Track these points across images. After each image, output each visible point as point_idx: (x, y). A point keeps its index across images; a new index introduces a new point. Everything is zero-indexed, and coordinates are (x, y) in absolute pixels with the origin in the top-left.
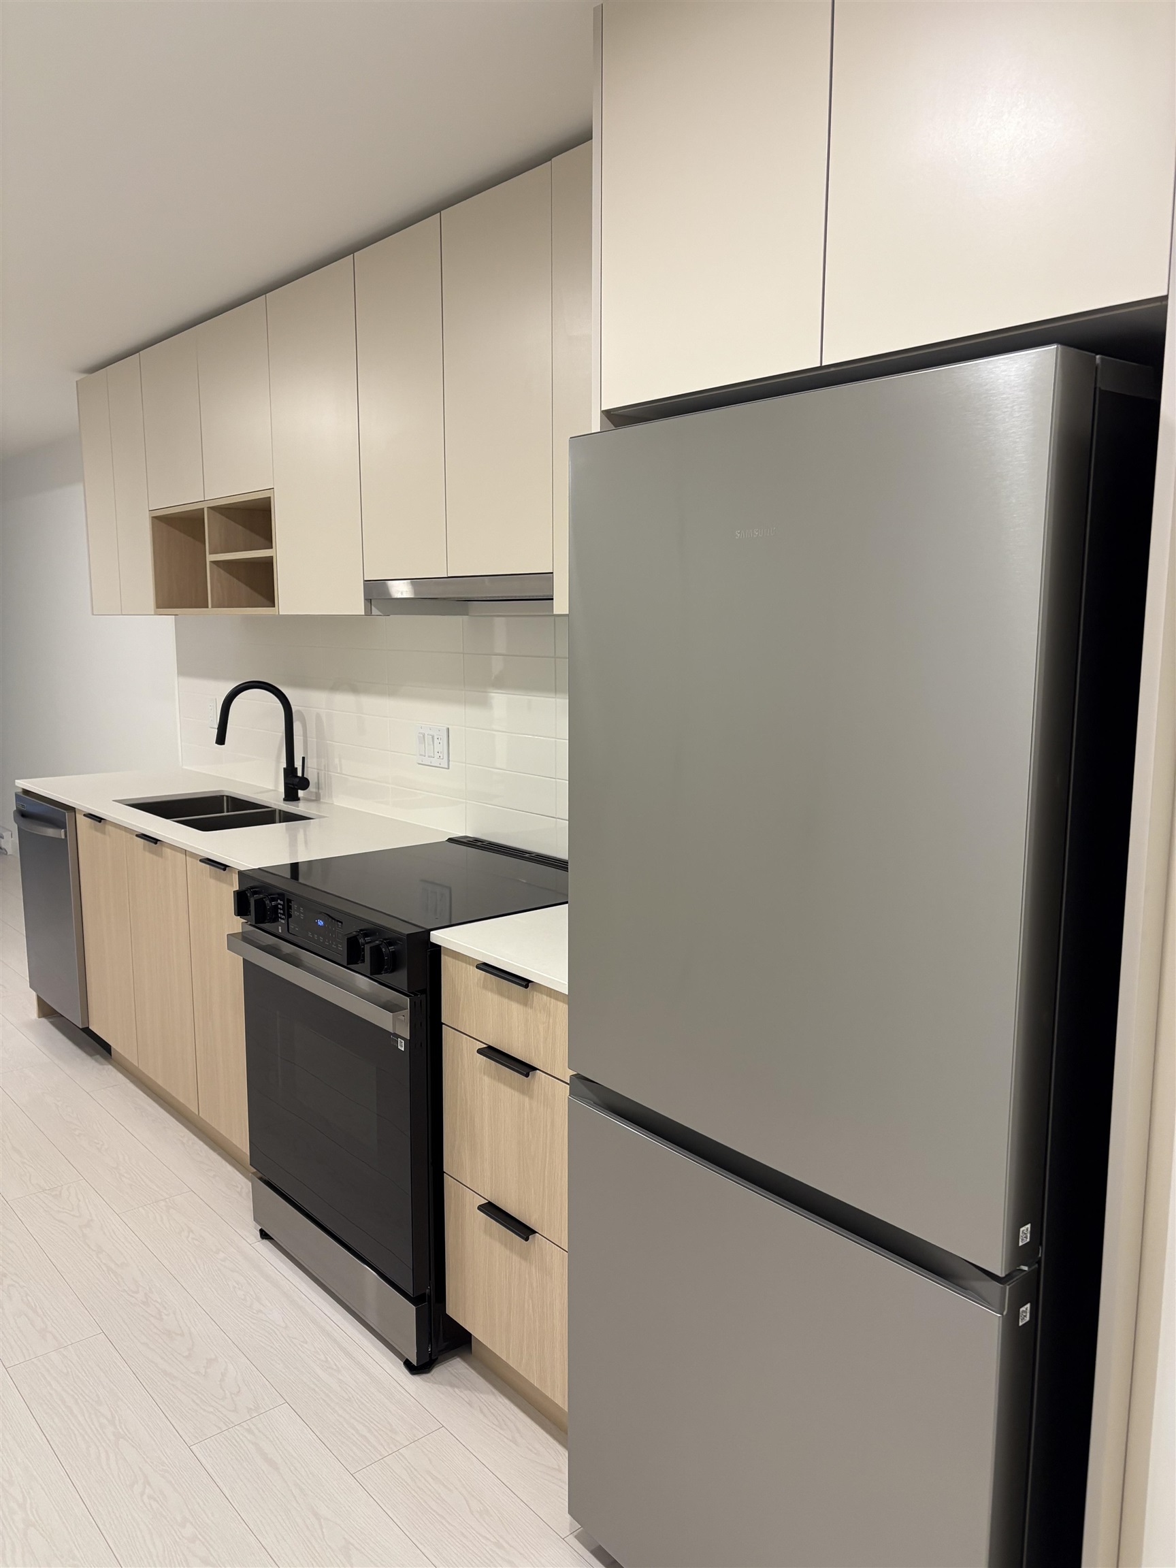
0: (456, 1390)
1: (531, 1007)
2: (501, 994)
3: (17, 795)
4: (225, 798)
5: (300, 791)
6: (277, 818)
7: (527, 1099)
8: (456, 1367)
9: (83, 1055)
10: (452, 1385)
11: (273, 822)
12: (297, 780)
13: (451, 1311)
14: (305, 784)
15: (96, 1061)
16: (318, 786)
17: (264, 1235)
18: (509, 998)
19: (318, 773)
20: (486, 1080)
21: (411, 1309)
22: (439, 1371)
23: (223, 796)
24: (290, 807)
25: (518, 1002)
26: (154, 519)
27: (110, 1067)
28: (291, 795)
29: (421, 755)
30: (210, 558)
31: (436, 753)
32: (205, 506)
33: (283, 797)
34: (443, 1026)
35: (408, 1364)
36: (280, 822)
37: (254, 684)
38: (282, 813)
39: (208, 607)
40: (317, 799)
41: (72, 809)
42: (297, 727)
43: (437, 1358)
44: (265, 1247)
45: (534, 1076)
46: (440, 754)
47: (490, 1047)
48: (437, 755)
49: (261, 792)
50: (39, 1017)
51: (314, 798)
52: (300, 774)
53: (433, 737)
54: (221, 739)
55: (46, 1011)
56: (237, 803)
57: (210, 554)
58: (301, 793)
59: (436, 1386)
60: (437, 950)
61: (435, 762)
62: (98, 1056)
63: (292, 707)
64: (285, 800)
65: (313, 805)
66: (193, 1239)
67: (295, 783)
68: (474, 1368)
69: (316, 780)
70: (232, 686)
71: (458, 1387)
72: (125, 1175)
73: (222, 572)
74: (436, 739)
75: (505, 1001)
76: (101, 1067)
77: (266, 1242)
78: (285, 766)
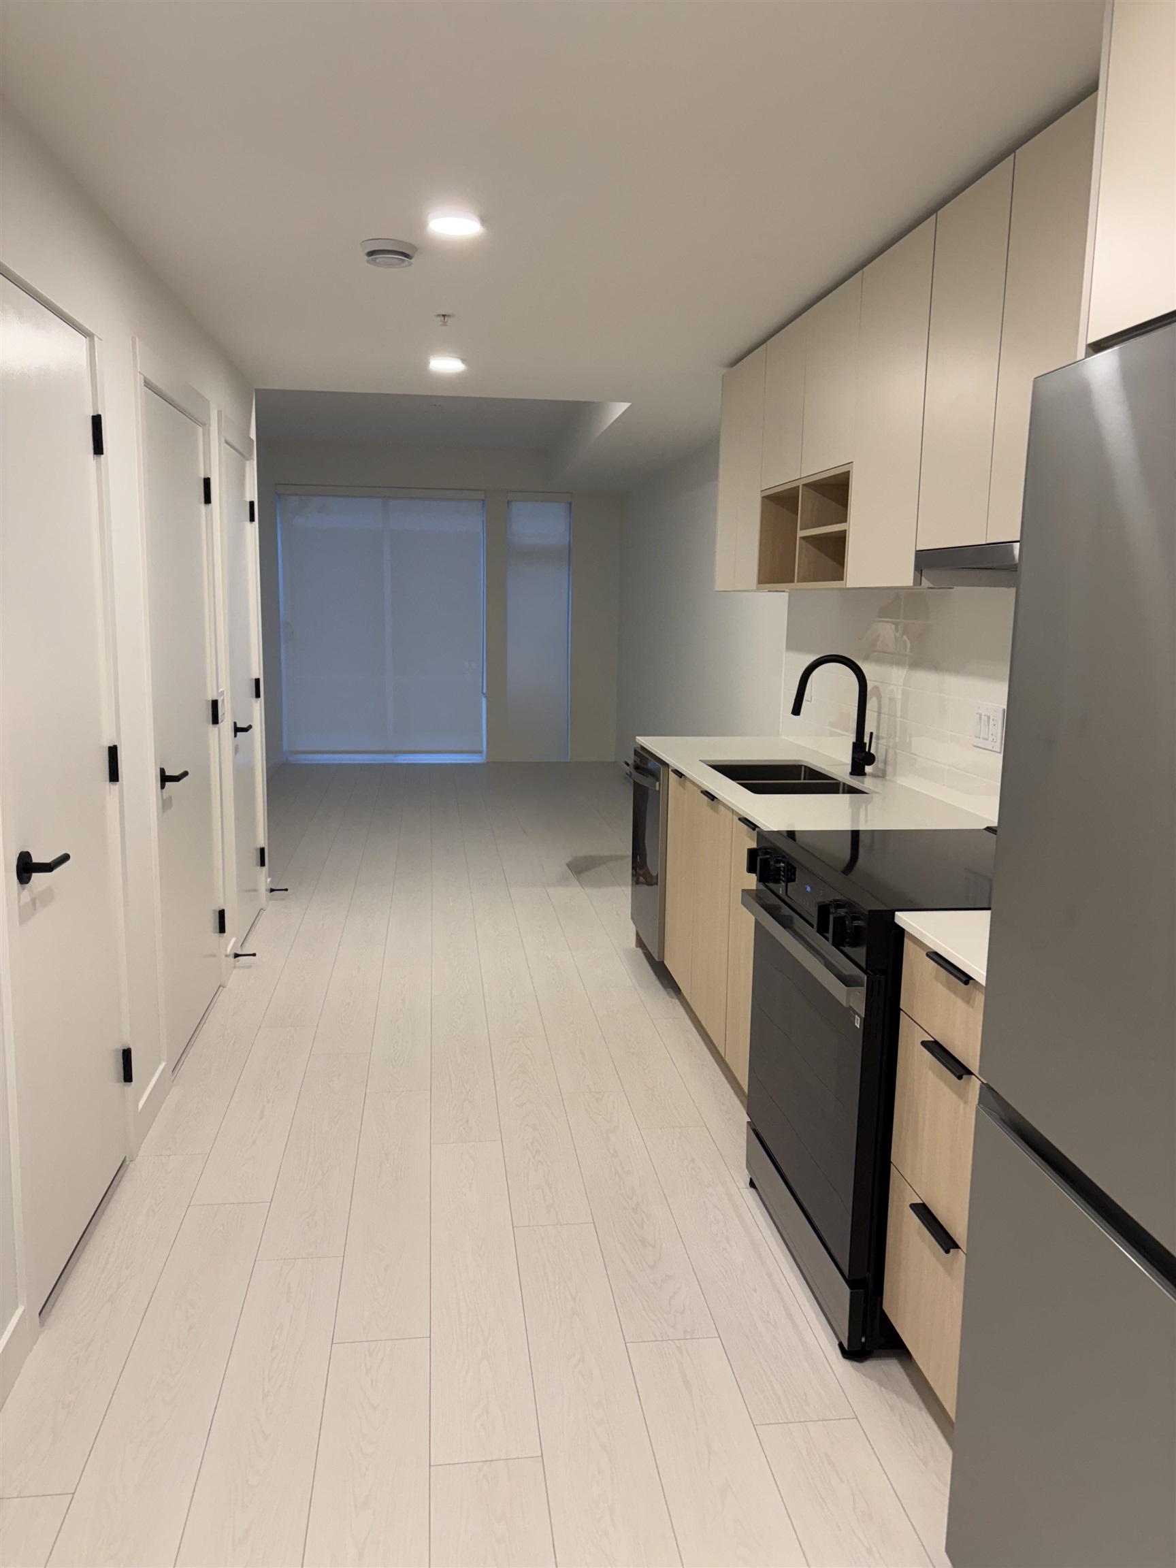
0: (883, 1389)
1: (973, 1007)
2: (949, 988)
3: (635, 751)
4: (803, 768)
5: (866, 767)
6: (841, 790)
7: (962, 1105)
8: (891, 1367)
9: (657, 983)
10: (880, 1383)
11: (837, 792)
12: (863, 754)
13: (887, 1307)
14: (871, 759)
15: (668, 993)
16: (885, 762)
17: (752, 1184)
18: (955, 993)
19: (886, 750)
20: (931, 1074)
21: (847, 1290)
22: (869, 1365)
23: (801, 766)
24: (854, 782)
25: (963, 999)
26: (765, 499)
27: (677, 1001)
28: (858, 768)
29: (976, 737)
30: (801, 533)
31: (990, 734)
32: (800, 483)
33: (850, 770)
34: (901, 1012)
35: (841, 1345)
36: (843, 793)
37: (835, 657)
38: (846, 786)
39: (793, 582)
40: (882, 775)
41: (666, 765)
42: (871, 705)
43: (873, 1352)
44: (749, 1194)
45: (969, 1080)
46: (993, 737)
47: (936, 1042)
48: (990, 738)
49: (835, 765)
50: (637, 947)
51: (881, 775)
52: (867, 750)
53: (989, 718)
54: (796, 710)
55: (640, 943)
56: (813, 773)
57: (801, 530)
58: (868, 769)
59: (864, 1377)
60: (900, 933)
61: (989, 745)
62: (671, 990)
63: (868, 682)
64: (852, 773)
65: (879, 781)
66: (692, 1168)
67: (862, 758)
68: (909, 1375)
69: (884, 757)
70: (812, 658)
71: (885, 1387)
72: (657, 1097)
73: (810, 546)
74: (991, 719)
75: (952, 995)
76: (669, 999)
77: (753, 1190)
78: (854, 740)
